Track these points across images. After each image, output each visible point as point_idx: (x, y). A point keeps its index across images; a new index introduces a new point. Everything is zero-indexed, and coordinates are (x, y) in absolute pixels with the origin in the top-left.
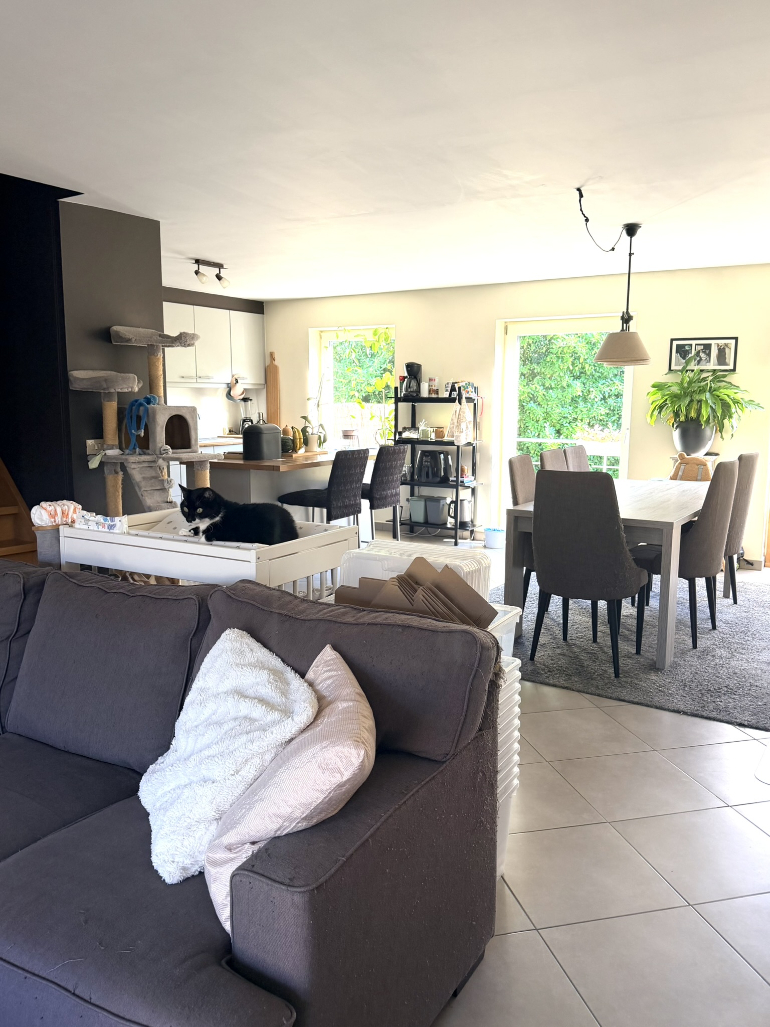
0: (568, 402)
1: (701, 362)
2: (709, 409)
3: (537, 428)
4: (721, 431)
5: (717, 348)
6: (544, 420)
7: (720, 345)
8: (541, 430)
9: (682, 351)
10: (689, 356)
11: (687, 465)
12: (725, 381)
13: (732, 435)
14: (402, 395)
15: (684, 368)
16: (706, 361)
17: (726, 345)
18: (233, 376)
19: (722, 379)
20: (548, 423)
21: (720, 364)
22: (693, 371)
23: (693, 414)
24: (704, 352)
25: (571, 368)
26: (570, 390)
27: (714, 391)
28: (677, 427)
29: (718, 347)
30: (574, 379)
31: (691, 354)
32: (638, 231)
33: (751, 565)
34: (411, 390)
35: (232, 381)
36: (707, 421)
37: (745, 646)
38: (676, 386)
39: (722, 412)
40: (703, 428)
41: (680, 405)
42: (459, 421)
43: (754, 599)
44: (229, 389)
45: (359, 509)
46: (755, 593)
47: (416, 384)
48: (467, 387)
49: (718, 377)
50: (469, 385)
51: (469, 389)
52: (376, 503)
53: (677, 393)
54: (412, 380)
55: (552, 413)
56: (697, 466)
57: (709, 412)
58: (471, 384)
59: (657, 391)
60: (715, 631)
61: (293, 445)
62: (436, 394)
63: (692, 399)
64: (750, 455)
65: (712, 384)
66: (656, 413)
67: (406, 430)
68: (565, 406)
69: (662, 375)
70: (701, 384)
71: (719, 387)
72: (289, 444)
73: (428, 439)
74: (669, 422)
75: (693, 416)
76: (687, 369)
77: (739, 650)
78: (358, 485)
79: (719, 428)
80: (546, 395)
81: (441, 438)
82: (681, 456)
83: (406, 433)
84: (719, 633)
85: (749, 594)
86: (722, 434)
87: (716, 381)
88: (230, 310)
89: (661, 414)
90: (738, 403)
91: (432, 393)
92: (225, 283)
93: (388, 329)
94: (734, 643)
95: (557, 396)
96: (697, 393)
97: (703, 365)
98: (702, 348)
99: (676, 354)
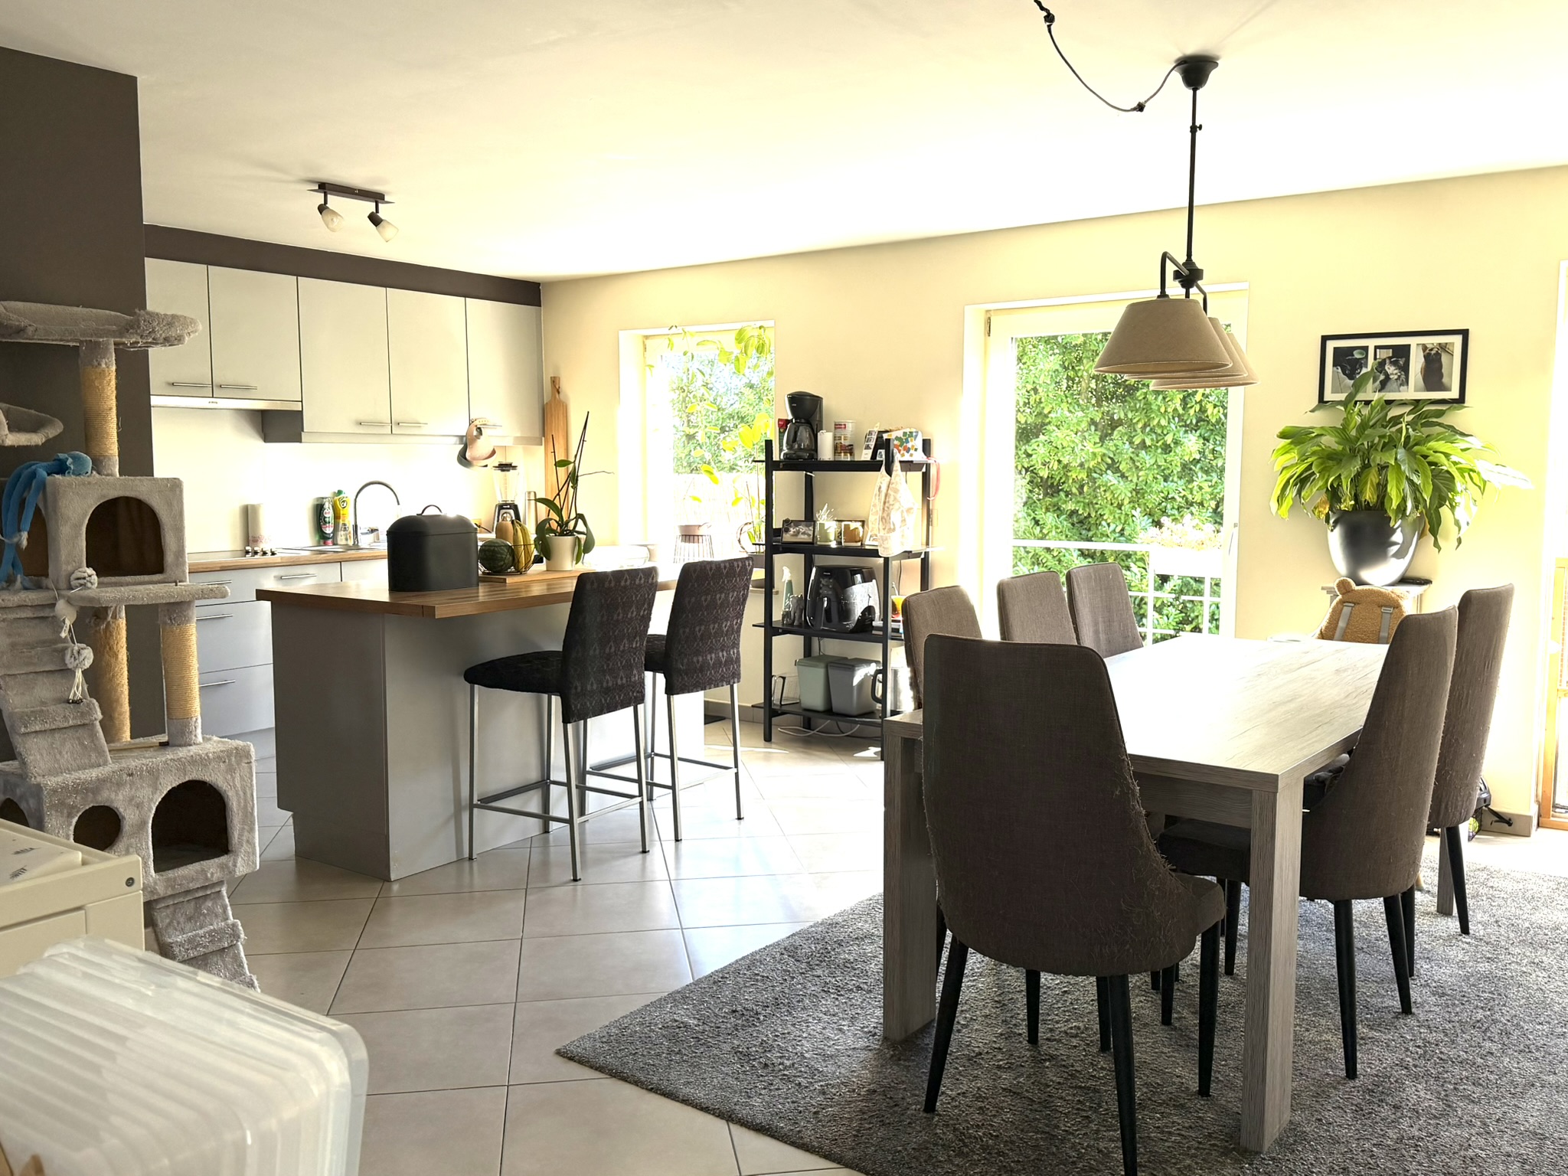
0: (1175, 472)
1: (1389, 384)
2: (1406, 485)
3: (1120, 518)
4: (1434, 532)
5: (1422, 354)
6: (1132, 504)
7: (1430, 346)
8: (1125, 522)
9: (1348, 361)
10: (1362, 373)
11: (1357, 606)
12: (1440, 425)
13: (1459, 541)
14: (782, 457)
15: (1351, 397)
16: (1399, 382)
17: (1443, 347)
18: (471, 422)
19: (1435, 420)
20: (1139, 510)
21: (1428, 389)
22: (1367, 403)
23: (1369, 495)
24: (1395, 364)
25: (1181, 411)
26: (1178, 450)
27: (1416, 444)
28: (1336, 523)
29: (1424, 351)
30: (1186, 432)
31: (1367, 367)
32: (1214, 76)
33: (1507, 825)
34: (800, 445)
35: (469, 432)
36: (1401, 510)
37: (1483, 1073)
38: (1332, 436)
39: (1433, 490)
40: (1391, 524)
41: (1340, 475)
42: (886, 509)
43: (1510, 919)
44: (462, 446)
45: (642, 692)
46: (1514, 901)
47: (810, 435)
48: (907, 439)
49: (1426, 415)
50: (909, 437)
51: (909, 445)
52: (680, 680)
53: (1334, 450)
54: (801, 428)
55: (1147, 492)
56: (1379, 609)
57: (1405, 491)
58: (914, 434)
59: (1292, 446)
60: (1409, 1020)
61: (511, 558)
62: (849, 455)
63: (1366, 462)
64: (1491, 592)
65: (1410, 430)
66: (1292, 493)
67: (791, 527)
68: (1171, 479)
69: (1303, 413)
70: (1388, 431)
71: (1427, 437)
72: (504, 556)
73: (830, 543)
74: (1319, 512)
75: (1370, 498)
76: (1356, 399)
77: (1464, 1089)
78: (638, 638)
79: (1429, 526)
80: (1136, 458)
81: (856, 542)
82: (1343, 586)
83: (791, 533)
84: (1419, 1026)
85: (1499, 905)
86: (1436, 539)
87: (1421, 424)
88: (465, 296)
89: (1302, 494)
90: (1471, 473)
91: (841, 453)
92: (388, 231)
93: (762, 329)
94: (1453, 1062)
95: (1156, 461)
96: (1377, 450)
97: (1393, 391)
98: (1391, 355)
99: (1335, 368)
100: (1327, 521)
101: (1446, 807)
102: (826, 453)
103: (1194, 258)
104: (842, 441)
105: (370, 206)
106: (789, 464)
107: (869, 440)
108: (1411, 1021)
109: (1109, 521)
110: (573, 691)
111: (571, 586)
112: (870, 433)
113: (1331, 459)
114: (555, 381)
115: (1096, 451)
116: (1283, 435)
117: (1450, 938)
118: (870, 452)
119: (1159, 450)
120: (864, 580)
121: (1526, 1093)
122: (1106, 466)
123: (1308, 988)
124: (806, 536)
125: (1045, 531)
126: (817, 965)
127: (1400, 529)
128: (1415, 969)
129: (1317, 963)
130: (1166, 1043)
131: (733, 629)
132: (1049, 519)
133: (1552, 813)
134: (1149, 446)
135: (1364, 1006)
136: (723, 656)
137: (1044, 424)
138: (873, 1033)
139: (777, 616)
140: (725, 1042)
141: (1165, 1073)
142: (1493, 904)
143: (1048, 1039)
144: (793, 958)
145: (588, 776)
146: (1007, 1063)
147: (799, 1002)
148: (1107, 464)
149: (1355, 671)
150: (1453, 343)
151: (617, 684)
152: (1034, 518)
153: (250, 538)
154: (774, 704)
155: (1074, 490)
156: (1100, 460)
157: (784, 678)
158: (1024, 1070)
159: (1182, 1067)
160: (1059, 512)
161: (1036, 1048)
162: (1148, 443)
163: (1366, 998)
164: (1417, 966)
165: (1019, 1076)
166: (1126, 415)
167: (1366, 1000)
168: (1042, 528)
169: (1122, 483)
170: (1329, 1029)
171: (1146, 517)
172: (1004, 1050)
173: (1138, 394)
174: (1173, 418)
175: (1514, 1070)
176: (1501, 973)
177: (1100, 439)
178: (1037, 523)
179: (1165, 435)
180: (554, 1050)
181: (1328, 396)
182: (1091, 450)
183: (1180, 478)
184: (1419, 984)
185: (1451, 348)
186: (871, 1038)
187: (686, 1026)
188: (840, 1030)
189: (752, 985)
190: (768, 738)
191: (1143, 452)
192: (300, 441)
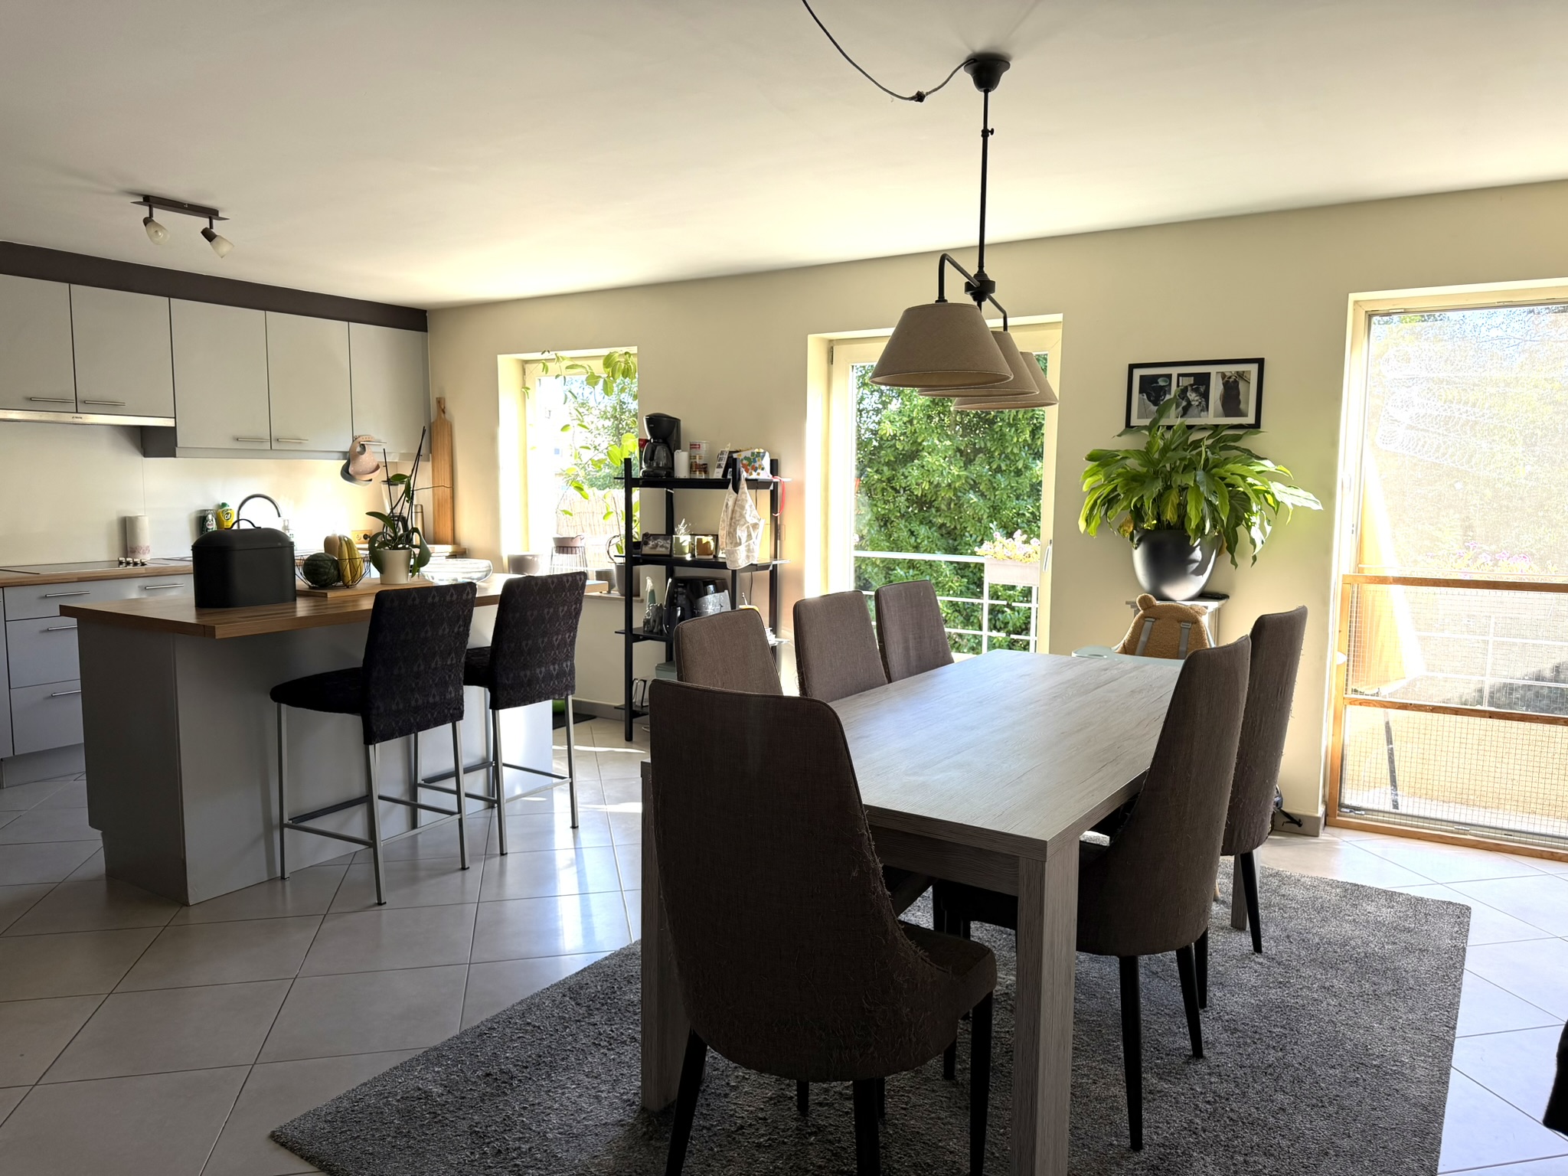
1: (1190, 410)
2: (1204, 505)
3: (980, 530)
4: (1231, 550)
5: (1221, 382)
6: (990, 518)
7: (1228, 374)
8: (984, 532)
9: (1153, 389)
10: (1166, 399)
11: (1158, 622)
12: (1237, 448)
13: (1255, 560)
14: (640, 475)
15: (1154, 423)
16: (1200, 408)
17: (1241, 375)
18: (354, 439)
19: (1232, 444)
20: (995, 523)
21: (1227, 414)
22: (1169, 428)
23: (1170, 515)
24: (1196, 390)
26: (1028, 474)
27: (1215, 467)
28: (1140, 541)
29: (1223, 379)
31: (1170, 394)
32: (1005, 77)
33: (1296, 826)
34: (658, 464)
35: (352, 448)
36: (1200, 528)
37: (1274, 1138)
38: (1135, 459)
39: (1230, 510)
40: (1191, 543)
41: (1143, 496)
42: (733, 524)
43: (1301, 933)
44: (345, 461)
45: (459, 708)
46: (1304, 912)
47: (667, 454)
48: (754, 459)
49: (1225, 440)
50: (757, 456)
51: (757, 465)
52: (505, 695)
53: (1138, 472)
54: (658, 448)
55: (1001, 508)
56: (1178, 624)
57: (1204, 511)
58: (761, 454)
59: (1100, 469)
60: (1200, 1066)
61: (336, 573)
62: (703, 473)
63: (1169, 483)
64: (1285, 617)
65: (1209, 453)
66: (1099, 513)
67: (650, 540)
68: (1022, 497)
69: (1109, 435)
70: (1188, 455)
71: (1225, 459)
72: (327, 570)
73: (683, 556)
74: (1124, 530)
75: (1171, 518)
76: (1160, 424)
77: (1255, 1162)
78: (453, 655)
79: (1226, 545)
80: (993, 480)
81: (708, 555)
82: (1144, 601)
83: (650, 546)
84: (1210, 1074)
85: (1290, 917)
86: (1233, 557)
87: (1220, 448)
88: (349, 320)
89: (1108, 514)
90: (1266, 494)
91: (696, 471)
92: (225, 248)
93: (627, 355)
94: (1243, 1123)
95: (1010, 483)
96: (1178, 472)
97: (1193, 417)
98: (1192, 382)
99: (1141, 395)
100: (1132, 539)
101: (1239, 835)
102: (682, 471)
103: (986, 270)
104: (698, 461)
105: (204, 222)
106: (648, 481)
107: (720, 460)
108: (1201, 1067)
109: (971, 532)
110: (374, 712)
111: (368, 604)
112: (722, 453)
113: (1135, 480)
114: (440, 402)
115: (961, 473)
116: (1091, 458)
117: (1244, 957)
118: (721, 471)
119: (1012, 474)
120: (717, 591)
121: (1319, 1165)
122: (969, 486)
123: (1100, 1025)
124: (664, 549)
125: (919, 541)
126: (598, 1009)
127: (1199, 547)
128: (1208, 998)
129: (1111, 992)
130: (945, 1105)
131: (566, 642)
132: (923, 531)
133: (1338, 812)
134: (1005, 471)
135: (1154, 1048)
136: (554, 669)
137: (918, 451)
138: (632, 1101)
139: (638, 623)
140: (464, 1119)
141: (938, 1147)
142: (1285, 915)
143: (820, 1104)
144: (574, 1000)
145: (420, 789)
146: (769, 1139)
147: (563, 1059)
148: (970, 484)
149: (1150, 692)
150: (1250, 371)
151: (428, 702)
152: (910, 530)
153: (129, 549)
154: (636, 706)
155: (943, 507)
156: (964, 481)
157: (645, 682)
158: (785, 1148)
159: (957, 1138)
160: (930, 524)
161: (805, 1116)
162: (1004, 468)
163: (1158, 1037)
164: (1210, 994)
165: (778, 1158)
166: (985, 444)
167: (1157, 1040)
168: (916, 538)
169: (982, 501)
170: (1117, 1080)
171: (1001, 530)
172: (769, 1121)
173: (995, 426)
174: (1024, 447)
175: (1307, 1132)
176: (1293, 1001)
177: (965, 464)
178: (912, 533)
179: (1017, 461)
180: (269, 1132)
181: (1134, 422)
182: (956, 473)
183: (1029, 497)
184: (1211, 1018)
185: (1248, 376)
186: (628, 1108)
187: (428, 1095)
188: (597, 1097)
189: (519, 1038)
190: (629, 738)
191: (999, 475)
192: (174, 456)
